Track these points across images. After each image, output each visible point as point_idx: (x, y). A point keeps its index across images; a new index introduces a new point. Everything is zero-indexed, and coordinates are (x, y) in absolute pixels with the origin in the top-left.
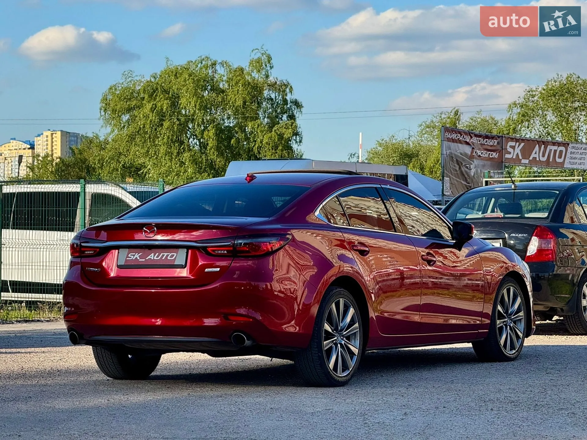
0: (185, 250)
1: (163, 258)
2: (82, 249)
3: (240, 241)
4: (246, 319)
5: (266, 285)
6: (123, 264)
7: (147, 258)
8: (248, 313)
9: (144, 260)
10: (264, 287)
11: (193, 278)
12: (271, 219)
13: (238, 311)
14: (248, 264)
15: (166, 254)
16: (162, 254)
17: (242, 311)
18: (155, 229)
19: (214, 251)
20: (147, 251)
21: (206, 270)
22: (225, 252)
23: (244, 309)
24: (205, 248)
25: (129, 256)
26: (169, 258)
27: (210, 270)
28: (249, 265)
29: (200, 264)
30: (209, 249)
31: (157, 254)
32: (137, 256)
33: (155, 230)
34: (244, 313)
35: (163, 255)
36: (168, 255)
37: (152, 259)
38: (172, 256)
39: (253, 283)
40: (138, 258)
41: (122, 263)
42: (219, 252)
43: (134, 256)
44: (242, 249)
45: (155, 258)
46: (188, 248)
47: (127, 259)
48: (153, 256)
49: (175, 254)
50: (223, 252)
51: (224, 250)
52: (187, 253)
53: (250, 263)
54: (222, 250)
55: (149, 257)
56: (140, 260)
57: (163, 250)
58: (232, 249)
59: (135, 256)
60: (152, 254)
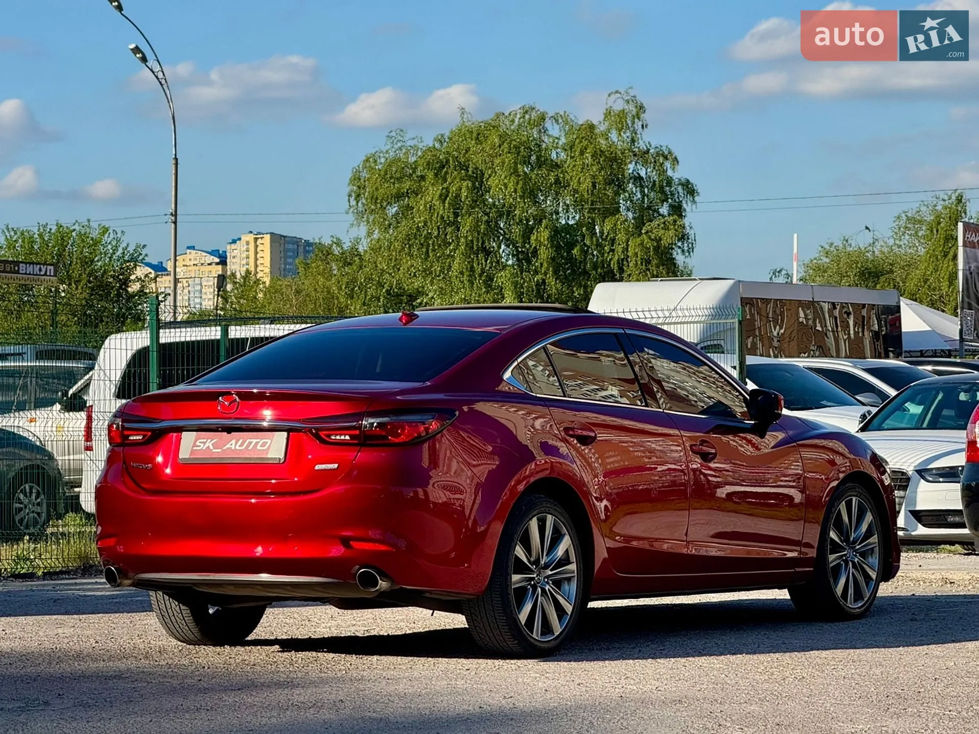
0: (285, 434)
1: (251, 448)
2: (126, 433)
3: (370, 420)
6: (188, 457)
7: (225, 448)
11: (295, 479)
15: (254, 441)
16: (248, 440)
18: (237, 399)
19: (329, 436)
20: (225, 435)
21: (317, 467)
22: (347, 438)
24: (315, 432)
25: (198, 443)
26: (259, 447)
27: (323, 467)
29: (307, 458)
30: (322, 434)
31: (242, 440)
33: (236, 401)
34: (377, 537)
35: (250, 443)
36: (257, 443)
37: (233, 448)
38: (264, 445)
40: (211, 447)
42: (338, 437)
44: (374, 432)
45: (237, 447)
46: (289, 431)
47: (195, 448)
48: (234, 445)
49: (269, 441)
50: (343, 437)
51: (345, 435)
52: (288, 439)
54: (341, 435)
55: (228, 446)
56: (214, 450)
57: (251, 434)
58: (357, 432)
59: (207, 444)
60: (233, 442)
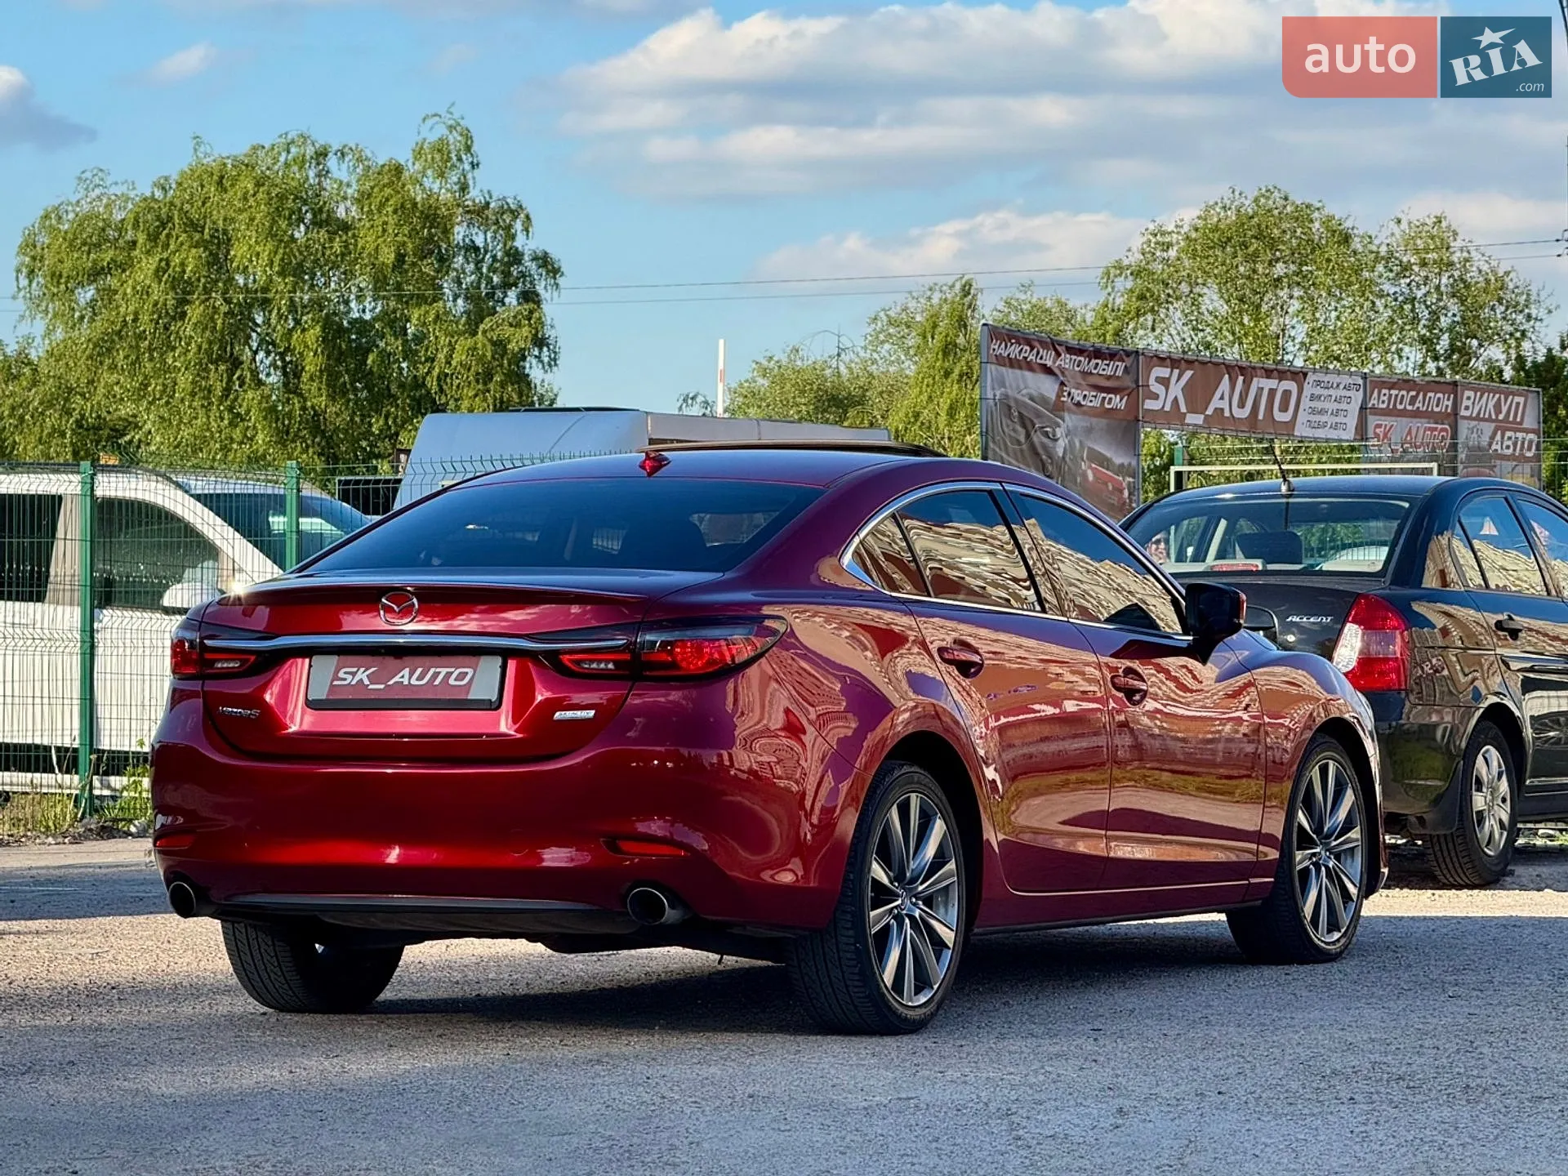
0: (498, 661)
1: (437, 683)
2: (208, 656)
3: (648, 637)
4: (665, 850)
5: (720, 756)
6: (324, 697)
7: (391, 683)
8: (671, 834)
9: (382, 686)
10: (715, 760)
11: (519, 736)
12: (729, 575)
13: (641, 827)
14: (671, 698)
15: (444, 671)
16: (432, 670)
17: (655, 827)
18: (415, 600)
19: (578, 662)
20: (391, 662)
21: (558, 715)
22: (611, 666)
23: (661, 823)
24: (553, 655)
25: (341, 675)
26: (452, 681)
27: (569, 714)
28: (671, 702)
29: (539, 698)
30: (565, 658)
31: (420, 670)
32: (362, 675)
33: (413, 604)
34: (660, 833)
35: (436, 674)
36: (449, 675)
37: (406, 683)
38: (461, 677)
39: (685, 752)
40: (366, 682)
41: (319, 693)
42: (594, 666)
43: (354, 674)
44: (653, 658)
45: (414, 682)
46: (506, 654)
47: (335, 683)
48: (407, 677)
49: (470, 671)
50: (602, 666)
51: (607, 662)
52: (504, 668)
53: (675, 696)
54: (599, 661)
55: (397, 679)
56: (371, 687)
57: (437, 659)
58: (627, 657)
59: (359, 676)
60: (406, 672)
